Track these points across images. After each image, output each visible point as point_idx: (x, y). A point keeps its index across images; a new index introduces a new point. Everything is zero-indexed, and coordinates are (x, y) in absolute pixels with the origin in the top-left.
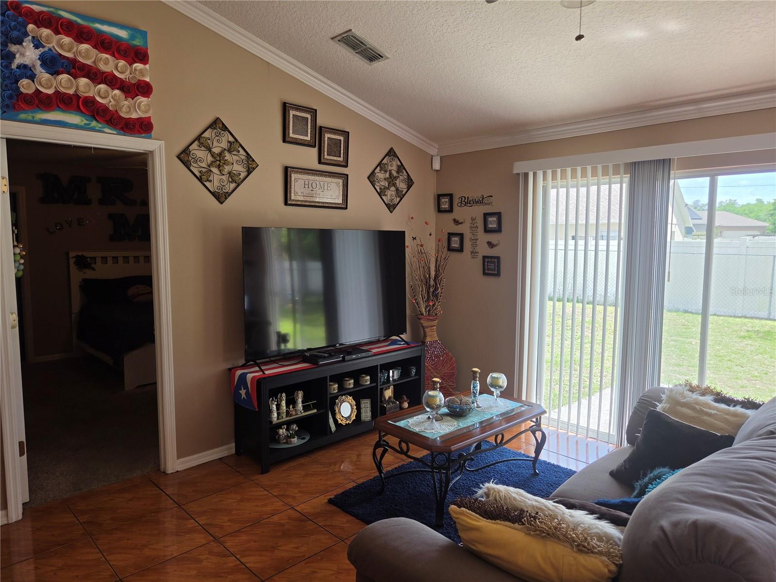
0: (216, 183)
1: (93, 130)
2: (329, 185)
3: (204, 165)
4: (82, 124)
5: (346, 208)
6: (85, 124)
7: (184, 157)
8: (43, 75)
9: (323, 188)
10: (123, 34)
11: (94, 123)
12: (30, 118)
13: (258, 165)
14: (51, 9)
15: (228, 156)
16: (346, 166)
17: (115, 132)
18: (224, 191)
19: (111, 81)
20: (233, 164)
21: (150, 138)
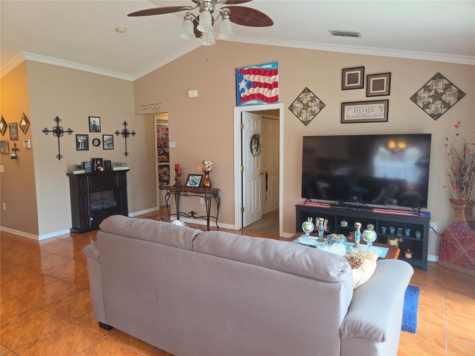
0: (304, 117)
1: (260, 104)
2: (373, 109)
3: (299, 110)
4: (257, 103)
5: (387, 121)
6: (258, 103)
7: (291, 108)
8: (246, 90)
9: (368, 111)
10: (270, 66)
11: (261, 102)
12: (244, 105)
13: (325, 105)
14: (250, 67)
15: (310, 104)
16: (389, 94)
17: (267, 104)
18: (308, 120)
19: (265, 85)
20: (312, 107)
21: (278, 103)
